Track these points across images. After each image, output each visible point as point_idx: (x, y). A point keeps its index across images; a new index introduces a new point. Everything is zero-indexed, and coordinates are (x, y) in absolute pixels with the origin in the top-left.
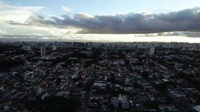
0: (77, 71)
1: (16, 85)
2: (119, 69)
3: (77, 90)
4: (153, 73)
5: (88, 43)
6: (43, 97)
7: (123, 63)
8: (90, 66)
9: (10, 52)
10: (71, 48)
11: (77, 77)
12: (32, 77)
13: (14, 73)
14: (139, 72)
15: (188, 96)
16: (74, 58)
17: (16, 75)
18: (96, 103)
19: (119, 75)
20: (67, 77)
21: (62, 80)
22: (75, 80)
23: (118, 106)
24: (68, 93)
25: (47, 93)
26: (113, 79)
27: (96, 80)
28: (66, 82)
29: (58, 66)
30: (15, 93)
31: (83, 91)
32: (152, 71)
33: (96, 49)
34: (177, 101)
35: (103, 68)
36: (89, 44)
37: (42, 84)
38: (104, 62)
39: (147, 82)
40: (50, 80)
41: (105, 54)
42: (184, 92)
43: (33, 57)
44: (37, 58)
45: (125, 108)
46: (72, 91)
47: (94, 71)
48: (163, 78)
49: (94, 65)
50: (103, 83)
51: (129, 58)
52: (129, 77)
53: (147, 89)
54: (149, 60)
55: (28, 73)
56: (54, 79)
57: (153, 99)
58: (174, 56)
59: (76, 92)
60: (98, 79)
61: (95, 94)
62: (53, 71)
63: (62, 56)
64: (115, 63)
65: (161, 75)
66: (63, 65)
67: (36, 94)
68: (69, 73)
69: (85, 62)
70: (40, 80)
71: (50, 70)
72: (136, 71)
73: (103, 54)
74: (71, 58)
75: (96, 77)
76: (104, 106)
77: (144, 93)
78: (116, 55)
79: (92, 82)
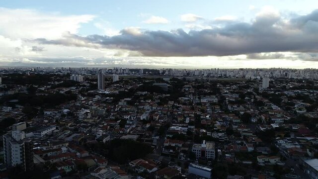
0: (149, 110)
1: (70, 126)
2: (208, 109)
3: (147, 134)
4: (258, 116)
5: (165, 71)
6: (104, 141)
7: (215, 100)
8: (167, 103)
9: (56, 83)
10: (139, 78)
11: (148, 119)
12: (89, 116)
13: (66, 111)
14: (236, 114)
15: (303, 147)
16: (144, 93)
17: (69, 113)
18: (171, 151)
19: (208, 116)
20: (135, 118)
21: (128, 122)
22: (145, 122)
23: (200, 154)
24: (135, 137)
25: (109, 136)
26: (197, 122)
27: (174, 122)
28: (133, 124)
29: (122, 103)
30: (70, 135)
31: (155, 137)
32: (257, 112)
33: (177, 79)
34: (286, 153)
35: (185, 106)
36: (167, 73)
37: (101, 126)
38: (187, 98)
39: (247, 128)
40: (111, 120)
41: (189, 88)
42: (299, 142)
43: (88, 90)
44: (93, 93)
45: (210, 157)
46: (141, 136)
47: (172, 111)
48: (273, 122)
49: (171, 103)
50: (182, 127)
51: (226, 93)
52: (221, 120)
53: (245, 136)
54: (256, 96)
55: (83, 111)
56: (116, 120)
57: (250, 149)
58: (300, 92)
59: (147, 137)
60: (177, 121)
61: (171, 140)
62: (116, 110)
63: (127, 89)
64: (204, 100)
65: (270, 119)
66: (128, 102)
67: (96, 136)
68: (138, 113)
69: (160, 98)
70: (98, 120)
71: (111, 109)
72: (233, 112)
73: (186, 88)
74: (139, 93)
75: (174, 118)
76: (182, 154)
77: (240, 142)
78: (206, 89)
79: (169, 125)
